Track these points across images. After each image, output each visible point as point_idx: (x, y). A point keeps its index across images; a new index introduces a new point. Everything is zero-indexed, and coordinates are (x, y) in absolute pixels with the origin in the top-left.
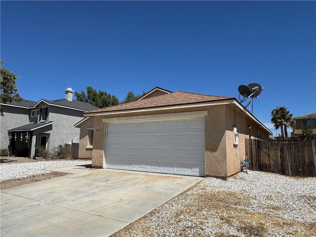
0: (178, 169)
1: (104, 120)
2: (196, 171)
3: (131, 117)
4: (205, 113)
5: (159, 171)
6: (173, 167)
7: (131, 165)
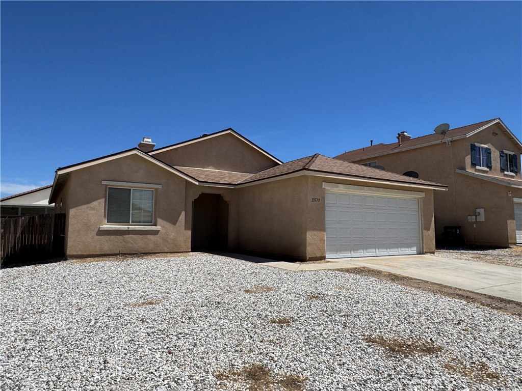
0: (402, 249)
1: (324, 185)
2: (414, 250)
3: (362, 187)
4: (423, 195)
5: (386, 253)
6: (398, 248)
7: (358, 250)
